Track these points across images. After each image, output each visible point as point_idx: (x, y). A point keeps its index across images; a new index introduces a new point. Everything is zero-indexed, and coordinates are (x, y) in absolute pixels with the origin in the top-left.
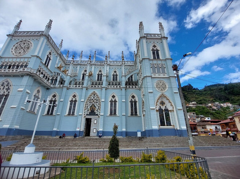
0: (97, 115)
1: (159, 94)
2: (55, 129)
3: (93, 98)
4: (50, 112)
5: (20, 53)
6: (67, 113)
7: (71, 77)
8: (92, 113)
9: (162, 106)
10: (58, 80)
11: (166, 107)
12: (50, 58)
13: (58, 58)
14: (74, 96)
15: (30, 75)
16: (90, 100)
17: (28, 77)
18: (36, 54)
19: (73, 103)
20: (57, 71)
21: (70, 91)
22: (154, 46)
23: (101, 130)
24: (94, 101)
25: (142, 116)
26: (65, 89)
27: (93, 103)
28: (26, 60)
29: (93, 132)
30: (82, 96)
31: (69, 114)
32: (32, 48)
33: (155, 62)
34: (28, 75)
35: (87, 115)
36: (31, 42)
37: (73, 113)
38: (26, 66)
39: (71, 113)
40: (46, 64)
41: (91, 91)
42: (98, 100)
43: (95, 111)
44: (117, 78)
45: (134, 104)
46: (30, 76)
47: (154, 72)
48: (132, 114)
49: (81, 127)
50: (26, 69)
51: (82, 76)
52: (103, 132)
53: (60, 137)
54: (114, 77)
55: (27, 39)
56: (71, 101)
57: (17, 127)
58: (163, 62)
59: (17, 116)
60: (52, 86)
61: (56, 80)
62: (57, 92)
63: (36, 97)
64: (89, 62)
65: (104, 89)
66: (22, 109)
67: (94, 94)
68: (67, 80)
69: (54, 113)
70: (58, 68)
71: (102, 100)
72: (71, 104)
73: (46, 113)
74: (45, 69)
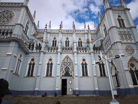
0: (71, 76)
1: (129, 57)
2: (37, 89)
3: (66, 61)
4: (30, 74)
5: (4, 21)
6: (45, 74)
7: (46, 43)
8: (67, 74)
9: (132, 68)
10: (35, 46)
11: (135, 68)
12: (28, 27)
13: (33, 27)
14: (50, 60)
15: (16, 40)
16: (64, 63)
17: (15, 42)
19: (50, 66)
20: (33, 38)
21: (46, 55)
22: (119, 16)
23: (77, 89)
24: (67, 64)
26: (42, 54)
27: (67, 65)
28: (10, 28)
29: (69, 91)
30: (58, 59)
31: (47, 76)
32: (15, 17)
33: (122, 30)
34: (14, 40)
35: (63, 76)
36: (13, 12)
37: (51, 74)
38: (11, 33)
39: (49, 75)
40: (25, 32)
41: (65, 55)
42: (71, 63)
43: (69, 73)
44: (81, 44)
45: (102, 66)
47: (122, 38)
48: (101, 75)
49: (59, 88)
50: (13, 36)
51: (52, 42)
52: (79, 91)
53: (43, 96)
54: (79, 44)
55: (9, 9)
56: (48, 64)
58: (129, 30)
59: (9, 76)
60: (30, 51)
61: (33, 46)
62: (35, 56)
63: (20, 60)
64: (60, 31)
65: (75, 54)
66: (12, 71)
67: (67, 57)
68: (43, 45)
69: (34, 75)
70: (34, 35)
71: (75, 63)
72: (48, 67)
73: (26, 74)
74: (25, 36)
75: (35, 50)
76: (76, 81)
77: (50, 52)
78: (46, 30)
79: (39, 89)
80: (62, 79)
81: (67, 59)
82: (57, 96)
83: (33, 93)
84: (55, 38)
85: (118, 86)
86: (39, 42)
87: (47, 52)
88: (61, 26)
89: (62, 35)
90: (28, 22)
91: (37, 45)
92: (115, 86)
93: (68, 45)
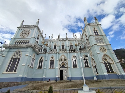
1: (103, 54)
2: (44, 77)
4: (40, 67)
5: (25, 36)
6: (49, 67)
7: (49, 47)
8: (63, 66)
9: (105, 61)
10: (43, 49)
11: (108, 61)
12: (38, 38)
13: (42, 38)
14: (52, 58)
16: (61, 59)
17: (30, 48)
18: (33, 36)
19: (52, 61)
20: (42, 45)
21: (50, 55)
22: (94, 29)
23: (70, 76)
24: (63, 60)
25: (92, 67)
26: (47, 54)
28: (28, 39)
29: (65, 78)
30: (57, 57)
31: (51, 68)
32: (31, 33)
33: (97, 37)
34: (30, 47)
35: (61, 68)
36: (30, 30)
37: (53, 67)
38: (28, 42)
39: (52, 67)
40: (37, 41)
41: (61, 55)
42: (65, 59)
43: (65, 66)
44: (72, 47)
46: (31, 47)
47: (97, 42)
48: (86, 67)
49: (58, 76)
50: (29, 44)
51: (53, 47)
52: (71, 78)
53: (48, 81)
54: (70, 47)
55: (28, 29)
56: (51, 60)
57: (26, 76)
58: (101, 37)
59: (26, 69)
60: (40, 53)
61: (42, 49)
62: (43, 56)
63: (33, 59)
64: (58, 39)
65: (68, 53)
66: (28, 66)
67: (63, 56)
68: (48, 49)
69: (42, 68)
70: (42, 43)
71: (68, 59)
72: (51, 62)
73: (38, 67)
74: (37, 44)
75: (42, 52)
76: (69, 71)
77: (52, 53)
78: (49, 40)
79: (45, 77)
80: (60, 70)
81: (63, 57)
82: (57, 81)
83: (42, 79)
84: (55, 44)
85: (97, 74)
86: (45, 47)
87: (50, 53)
88: (59, 37)
89: (59, 42)
90: (39, 35)
91: (44, 49)
92: (96, 74)
93: (64, 48)
